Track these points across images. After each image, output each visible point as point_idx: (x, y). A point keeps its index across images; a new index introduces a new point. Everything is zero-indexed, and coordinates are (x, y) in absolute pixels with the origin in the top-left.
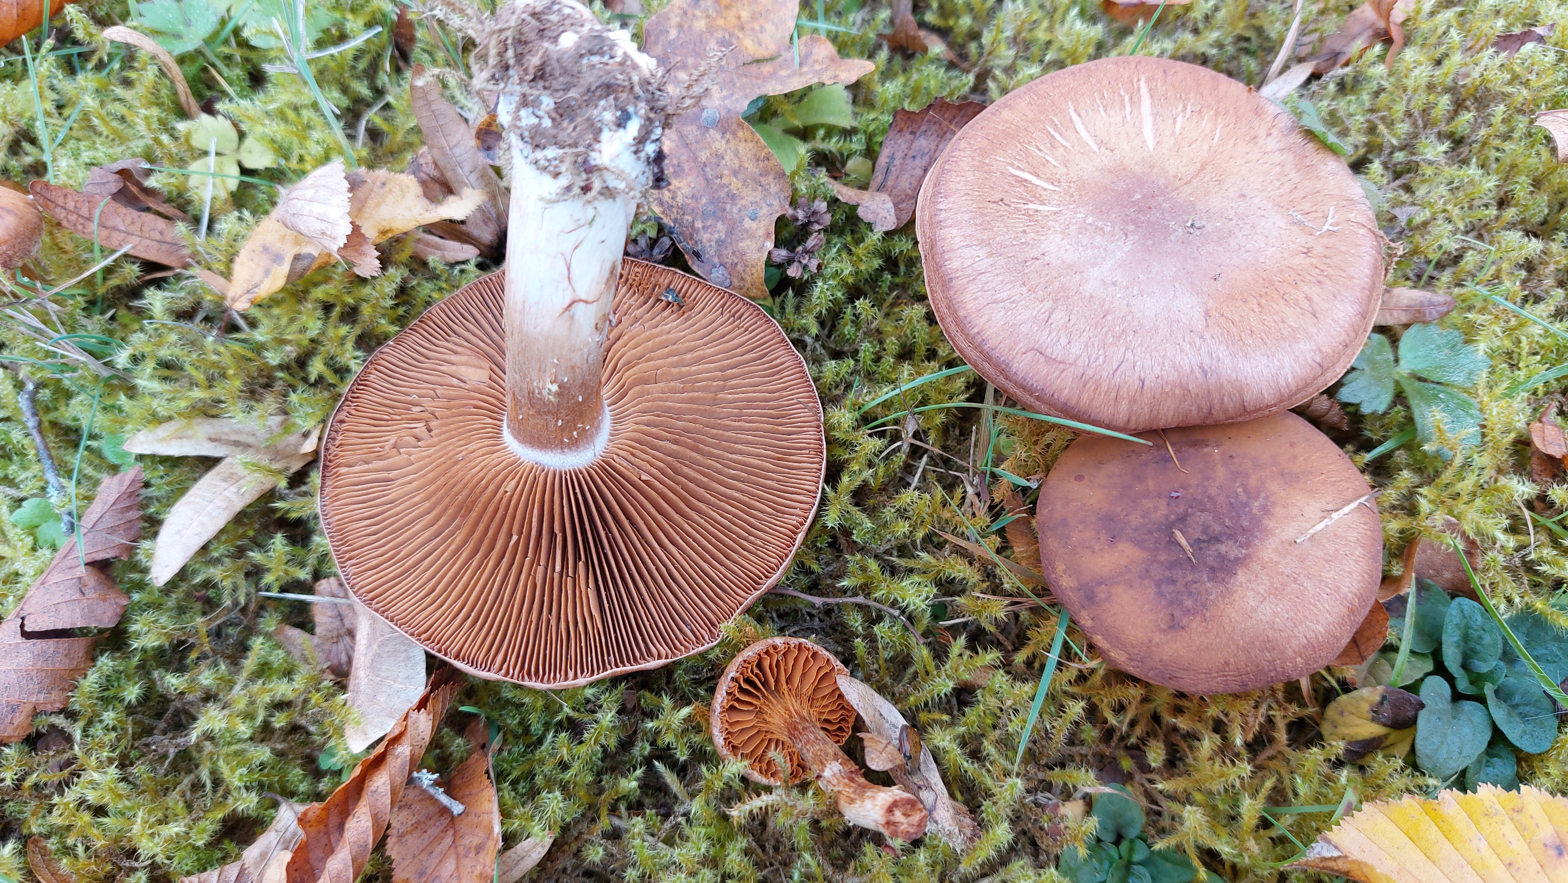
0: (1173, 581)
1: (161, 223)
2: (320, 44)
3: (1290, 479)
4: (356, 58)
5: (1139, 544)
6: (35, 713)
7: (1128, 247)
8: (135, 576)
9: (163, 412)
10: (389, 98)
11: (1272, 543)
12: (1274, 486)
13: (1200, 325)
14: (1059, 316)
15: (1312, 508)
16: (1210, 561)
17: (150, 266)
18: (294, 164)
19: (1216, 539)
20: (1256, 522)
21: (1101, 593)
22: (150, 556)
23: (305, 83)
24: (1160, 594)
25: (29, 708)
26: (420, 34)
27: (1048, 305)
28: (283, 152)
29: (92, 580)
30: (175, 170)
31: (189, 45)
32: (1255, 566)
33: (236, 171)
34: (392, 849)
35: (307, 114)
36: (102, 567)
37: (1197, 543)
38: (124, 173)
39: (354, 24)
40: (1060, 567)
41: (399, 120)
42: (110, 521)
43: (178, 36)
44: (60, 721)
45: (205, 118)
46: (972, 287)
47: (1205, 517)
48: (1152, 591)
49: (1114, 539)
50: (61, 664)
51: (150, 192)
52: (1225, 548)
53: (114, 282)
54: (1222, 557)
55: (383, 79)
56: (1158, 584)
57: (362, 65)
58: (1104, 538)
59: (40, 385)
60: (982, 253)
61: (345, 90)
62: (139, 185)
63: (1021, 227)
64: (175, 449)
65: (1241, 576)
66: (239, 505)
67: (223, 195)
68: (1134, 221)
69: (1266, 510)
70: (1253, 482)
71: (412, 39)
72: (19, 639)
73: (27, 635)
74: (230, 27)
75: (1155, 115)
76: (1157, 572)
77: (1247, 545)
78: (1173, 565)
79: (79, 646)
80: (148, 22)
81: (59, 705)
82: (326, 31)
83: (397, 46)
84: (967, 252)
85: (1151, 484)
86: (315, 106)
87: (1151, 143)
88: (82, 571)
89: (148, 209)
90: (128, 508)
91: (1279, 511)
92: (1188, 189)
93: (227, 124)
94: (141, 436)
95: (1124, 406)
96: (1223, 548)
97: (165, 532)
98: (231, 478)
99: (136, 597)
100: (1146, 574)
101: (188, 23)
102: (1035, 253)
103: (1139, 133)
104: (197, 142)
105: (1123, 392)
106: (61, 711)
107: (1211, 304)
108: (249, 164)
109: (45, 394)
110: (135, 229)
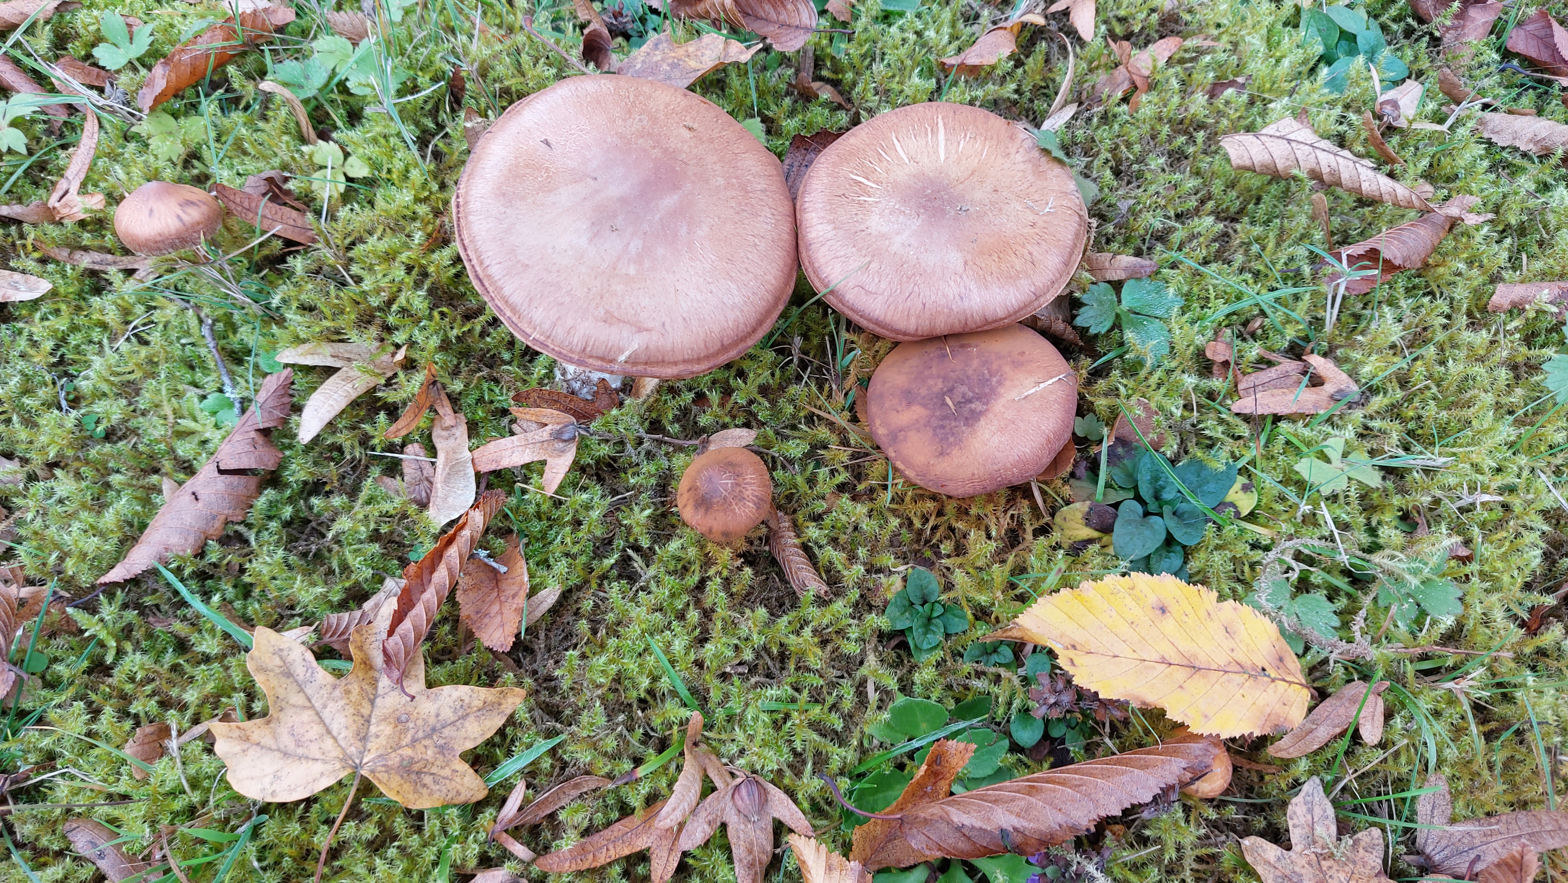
0: (943, 427)
1: (294, 213)
2: (400, 93)
3: (1017, 365)
4: (426, 102)
5: (925, 406)
6: (227, 523)
7: (920, 222)
8: (286, 441)
9: (302, 336)
10: (448, 130)
11: (1002, 401)
12: (1007, 369)
13: (960, 269)
14: (874, 266)
15: (1030, 381)
16: (966, 414)
17: (289, 243)
18: (384, 175)
19: (970, 401)
20: (993, 390)
21: (901, 435)
22: (298, 425)
23: (392, 119)
24: (935, 435)
25: (223, 517)
26: (468, 86)
27: (868, 259)
28: (376, 166)
29: (260, 440)
30: (305, 178)
31: (310, 93)
32: (990, 415)
33: (343, 179)
34: (460, 597)
35: (393, 140)
36: (265, 432)
37: (958, 404)
38: (270, 180)
39: (423, 79)
40: (878, 422)
41: (455, 145)
42: (271, 403)
43: (301, 87)
44: (241, 528)
45: (321, 142)
46: (823, 249)
47: (964, 389)
48: (931, 433)
49: (909, 404)
50: (242, 491)
51: (288, 193)
52: (976, 406)
53: (266, 252)
54: (973, 411)
55: (442, 116)
56: (934, 429)
57: (428, 107)
58: (904, 403)
59: (215, 321)
60: (830, 227)
61: (417, 124)
62: (280, 188)
63: (854, 211)
64: (309, 361)
65: (982, 422)
66: (354, 395)
67: (336, 195)
68: (924, 207)
69: (1000, 383)
70: (994, 367)
71: (463, 89)
72: (216, 474)
73: (221, 472)
74: (336, 80)
75: (947, 140)
76: (935, 422)
77: (987, 403)
78: (943, 418)
79: (253, 481)
80: (281, 76)
81: (240, 518)
82: (404, 83)
83: (452, 93)
84: (820, 227)
85: (934, 371)
86: (399, 135)
87: (942, 158)
88: (253, 434)
89: (285, 204)
90: (283, 396)
91: (1008, 383)
92: (961, 187)
93: (336, 147)
94: (287, 352)
95: (913, 321)
96: (973, 406)
97: (306, 412)
98: (348, 379)
99: (288, 453)
100: (927, 424)
101: (307, 78)
102: (862, 227)
103: (936, 152)
104: (318, 160)
105: (912, 311)
106: (242, 522)
107: (969, 257)
108: (351, 175)
109: (220, 326)
110: (278, 217)
